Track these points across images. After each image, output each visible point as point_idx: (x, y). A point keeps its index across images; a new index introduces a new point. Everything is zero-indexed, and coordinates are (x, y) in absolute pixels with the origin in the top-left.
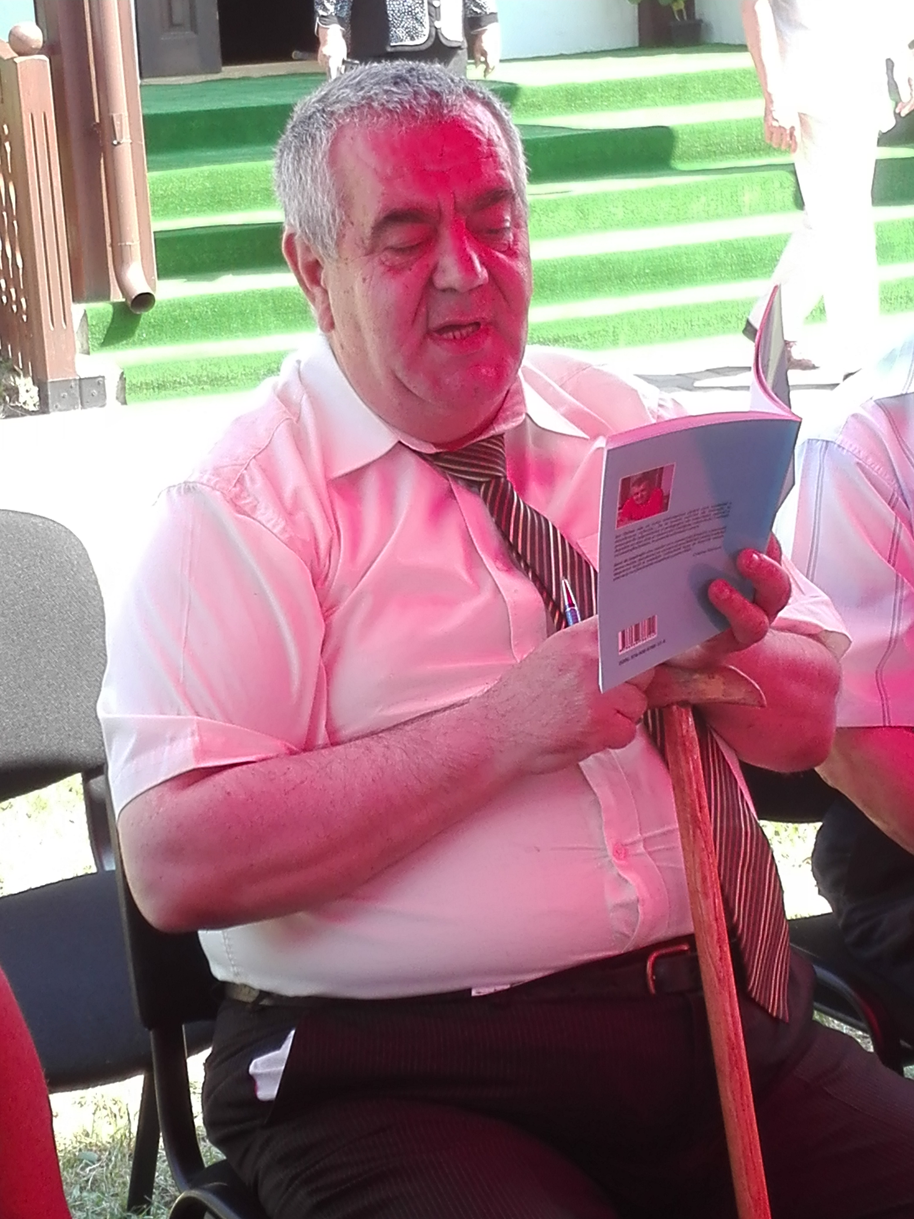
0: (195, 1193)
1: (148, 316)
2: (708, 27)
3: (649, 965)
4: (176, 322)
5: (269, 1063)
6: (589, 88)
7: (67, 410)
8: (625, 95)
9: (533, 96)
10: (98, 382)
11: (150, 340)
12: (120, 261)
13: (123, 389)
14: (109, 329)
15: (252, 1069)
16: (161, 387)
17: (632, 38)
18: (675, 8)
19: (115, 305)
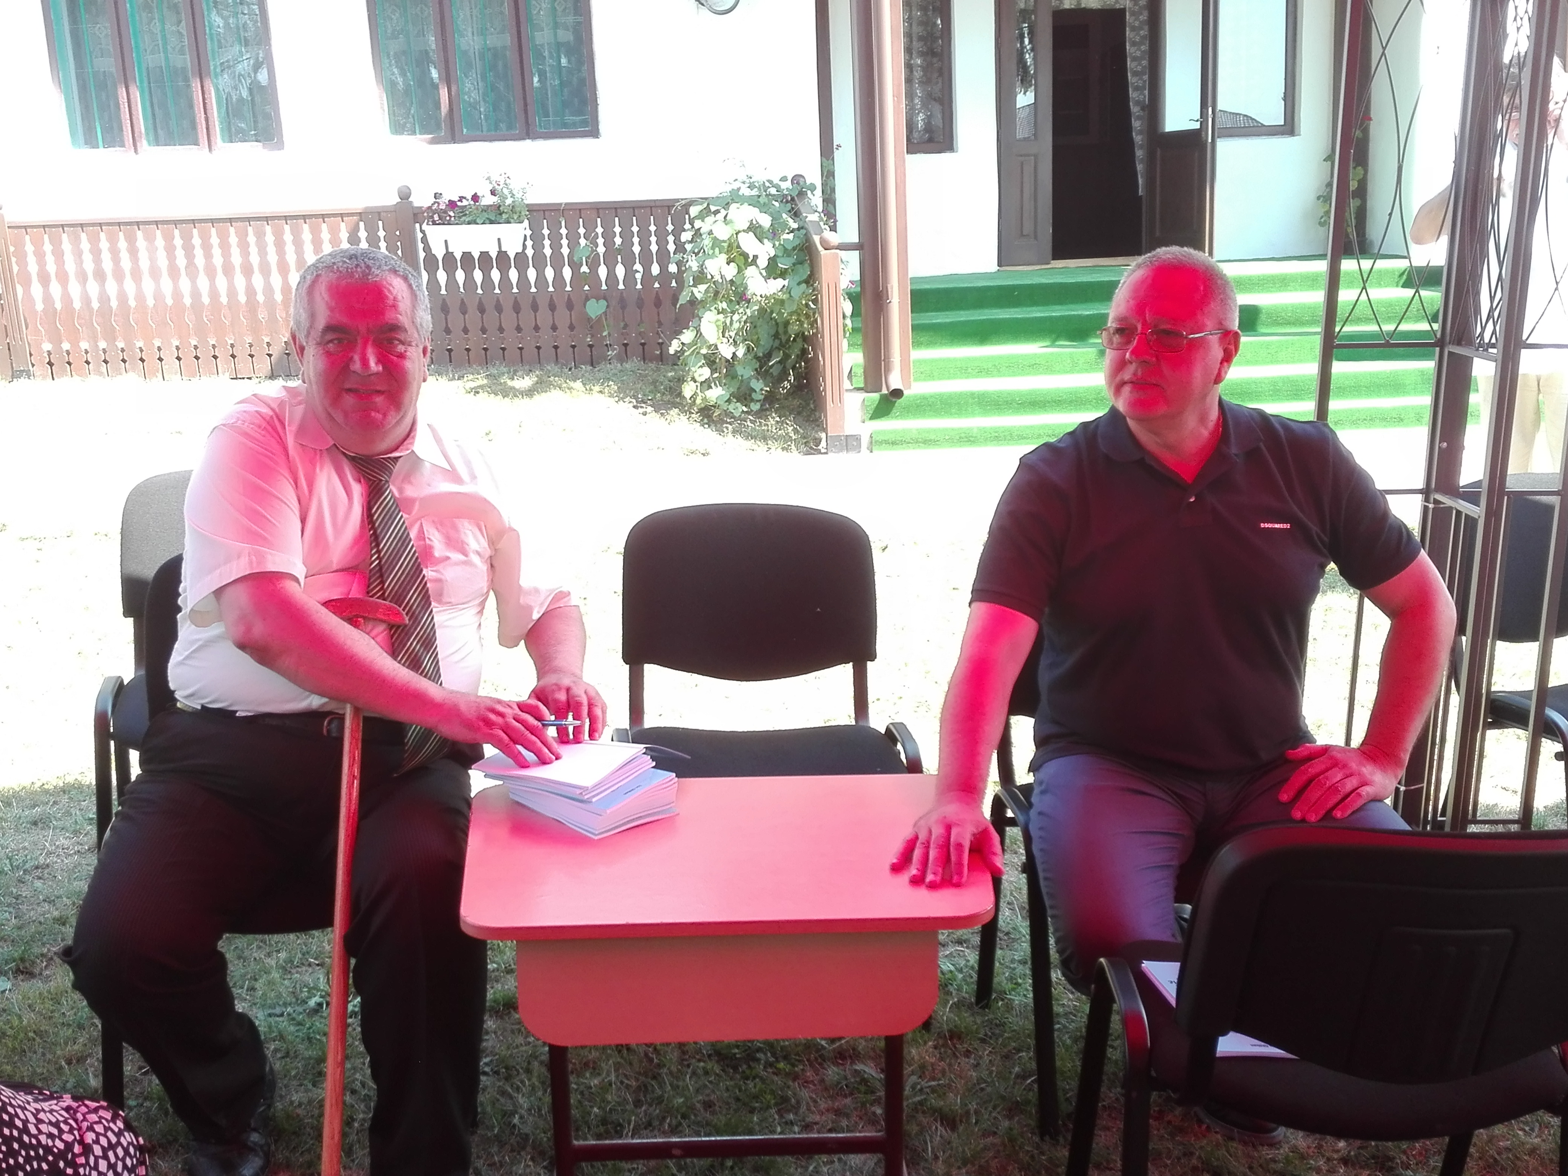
1: (900, 402)
2: (1372, 243)
3: (326, 721)
4: (918, 406)
7: (838, 452)
8: (1274, 284)
10: (857, 438)
11: (901, 416)
12: (888, 370)
13: (871, 442)
14: (877, 408)
16: (894, 443)
17: (1324, 249)
19: (881, 396)
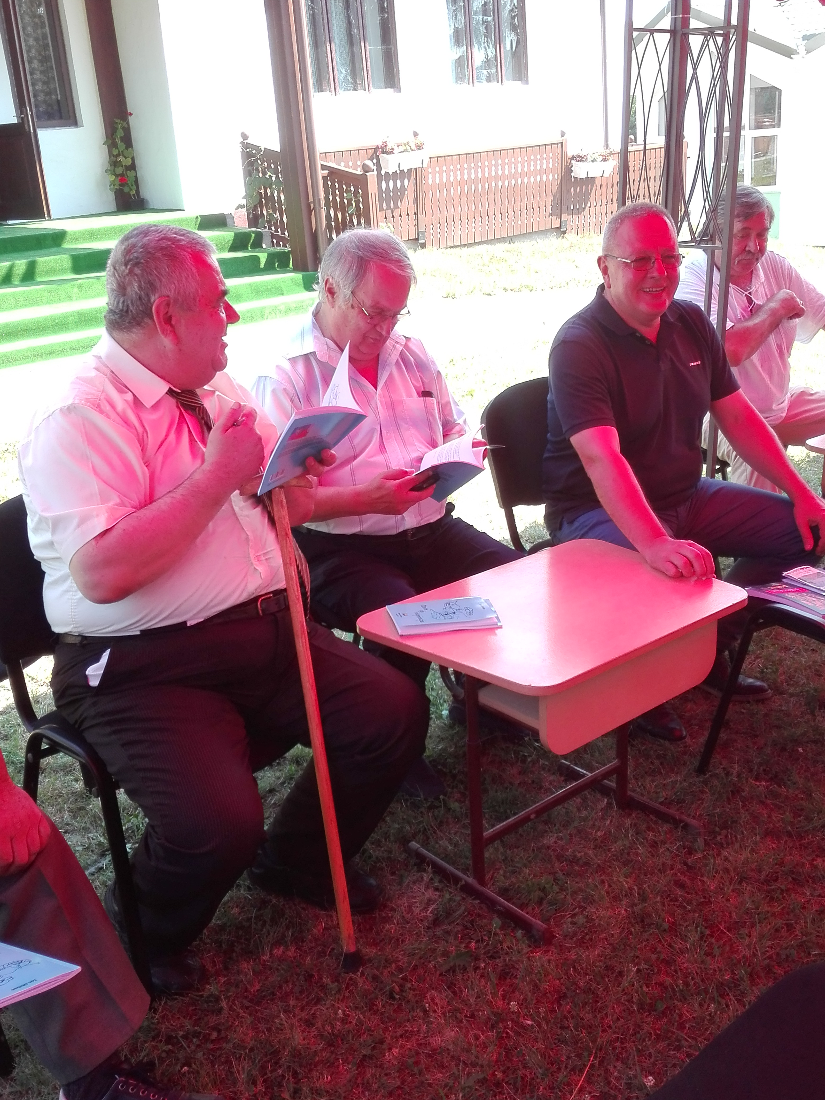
0: (37, 731)
2: (147, 202)
3: (259, 604)
5: (96, 670)
6: (99, 230)
9: (74, 235)
15: (87, 673)
17: (113, 207)
18: (131, 194)
